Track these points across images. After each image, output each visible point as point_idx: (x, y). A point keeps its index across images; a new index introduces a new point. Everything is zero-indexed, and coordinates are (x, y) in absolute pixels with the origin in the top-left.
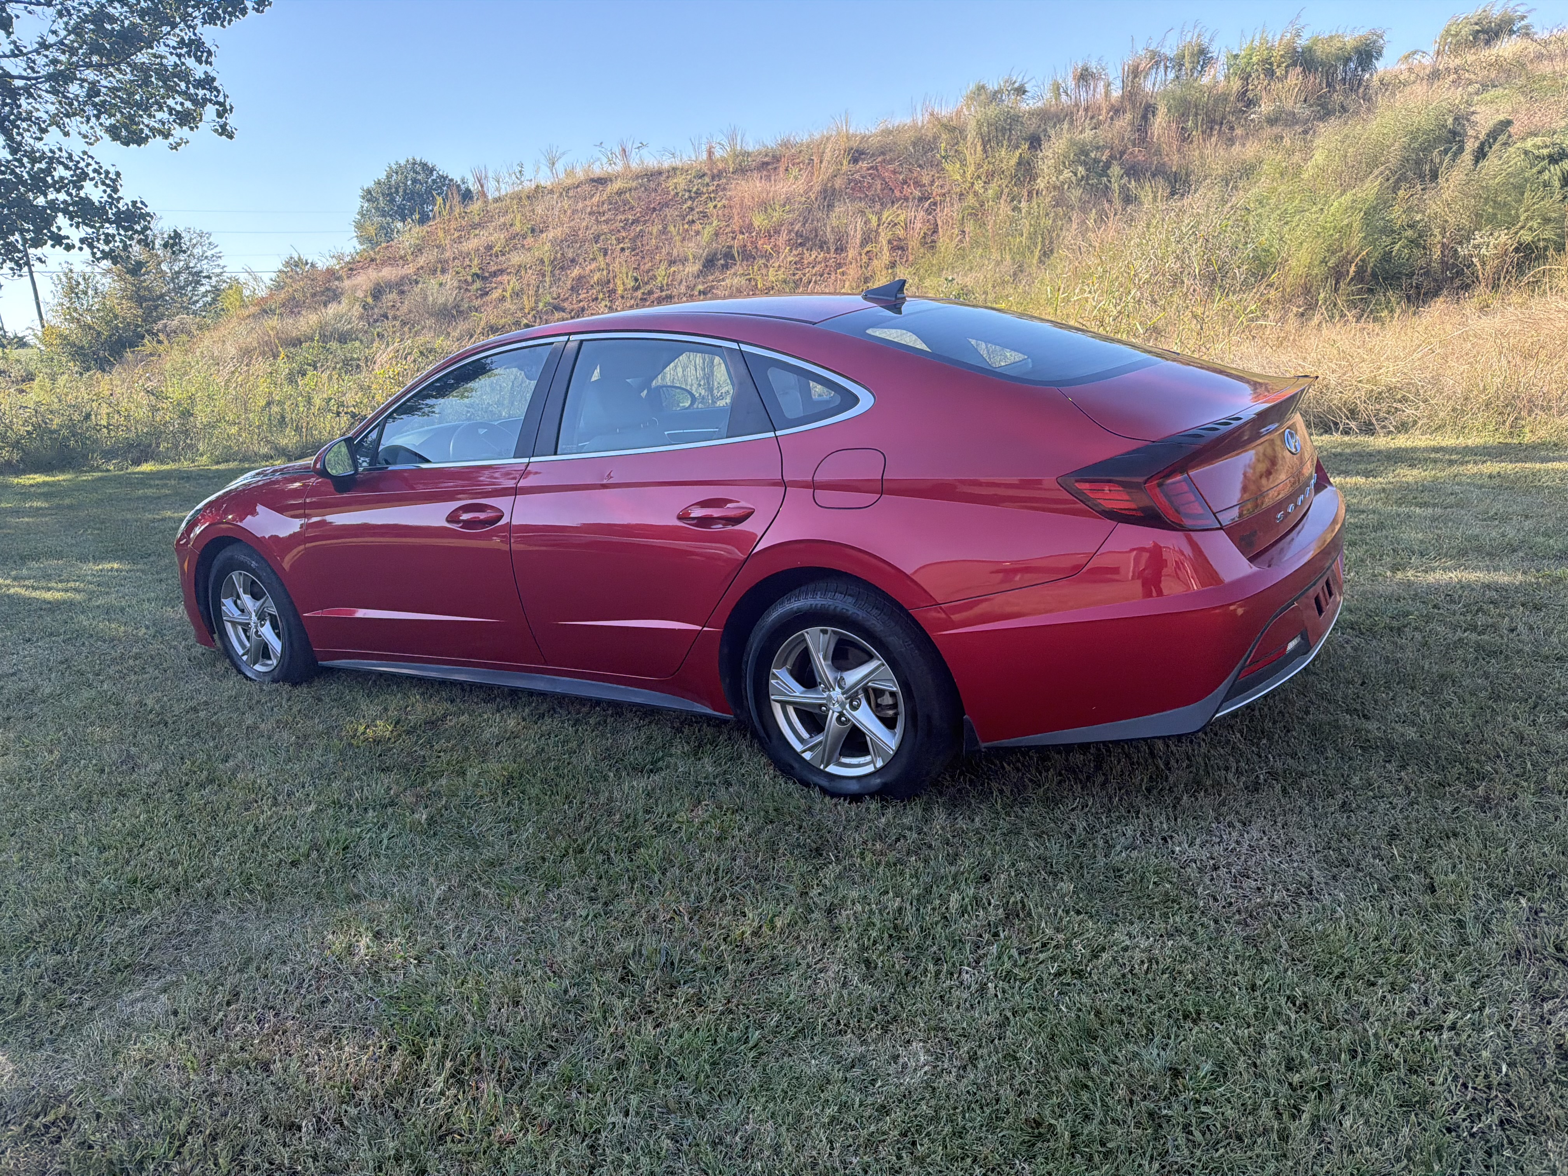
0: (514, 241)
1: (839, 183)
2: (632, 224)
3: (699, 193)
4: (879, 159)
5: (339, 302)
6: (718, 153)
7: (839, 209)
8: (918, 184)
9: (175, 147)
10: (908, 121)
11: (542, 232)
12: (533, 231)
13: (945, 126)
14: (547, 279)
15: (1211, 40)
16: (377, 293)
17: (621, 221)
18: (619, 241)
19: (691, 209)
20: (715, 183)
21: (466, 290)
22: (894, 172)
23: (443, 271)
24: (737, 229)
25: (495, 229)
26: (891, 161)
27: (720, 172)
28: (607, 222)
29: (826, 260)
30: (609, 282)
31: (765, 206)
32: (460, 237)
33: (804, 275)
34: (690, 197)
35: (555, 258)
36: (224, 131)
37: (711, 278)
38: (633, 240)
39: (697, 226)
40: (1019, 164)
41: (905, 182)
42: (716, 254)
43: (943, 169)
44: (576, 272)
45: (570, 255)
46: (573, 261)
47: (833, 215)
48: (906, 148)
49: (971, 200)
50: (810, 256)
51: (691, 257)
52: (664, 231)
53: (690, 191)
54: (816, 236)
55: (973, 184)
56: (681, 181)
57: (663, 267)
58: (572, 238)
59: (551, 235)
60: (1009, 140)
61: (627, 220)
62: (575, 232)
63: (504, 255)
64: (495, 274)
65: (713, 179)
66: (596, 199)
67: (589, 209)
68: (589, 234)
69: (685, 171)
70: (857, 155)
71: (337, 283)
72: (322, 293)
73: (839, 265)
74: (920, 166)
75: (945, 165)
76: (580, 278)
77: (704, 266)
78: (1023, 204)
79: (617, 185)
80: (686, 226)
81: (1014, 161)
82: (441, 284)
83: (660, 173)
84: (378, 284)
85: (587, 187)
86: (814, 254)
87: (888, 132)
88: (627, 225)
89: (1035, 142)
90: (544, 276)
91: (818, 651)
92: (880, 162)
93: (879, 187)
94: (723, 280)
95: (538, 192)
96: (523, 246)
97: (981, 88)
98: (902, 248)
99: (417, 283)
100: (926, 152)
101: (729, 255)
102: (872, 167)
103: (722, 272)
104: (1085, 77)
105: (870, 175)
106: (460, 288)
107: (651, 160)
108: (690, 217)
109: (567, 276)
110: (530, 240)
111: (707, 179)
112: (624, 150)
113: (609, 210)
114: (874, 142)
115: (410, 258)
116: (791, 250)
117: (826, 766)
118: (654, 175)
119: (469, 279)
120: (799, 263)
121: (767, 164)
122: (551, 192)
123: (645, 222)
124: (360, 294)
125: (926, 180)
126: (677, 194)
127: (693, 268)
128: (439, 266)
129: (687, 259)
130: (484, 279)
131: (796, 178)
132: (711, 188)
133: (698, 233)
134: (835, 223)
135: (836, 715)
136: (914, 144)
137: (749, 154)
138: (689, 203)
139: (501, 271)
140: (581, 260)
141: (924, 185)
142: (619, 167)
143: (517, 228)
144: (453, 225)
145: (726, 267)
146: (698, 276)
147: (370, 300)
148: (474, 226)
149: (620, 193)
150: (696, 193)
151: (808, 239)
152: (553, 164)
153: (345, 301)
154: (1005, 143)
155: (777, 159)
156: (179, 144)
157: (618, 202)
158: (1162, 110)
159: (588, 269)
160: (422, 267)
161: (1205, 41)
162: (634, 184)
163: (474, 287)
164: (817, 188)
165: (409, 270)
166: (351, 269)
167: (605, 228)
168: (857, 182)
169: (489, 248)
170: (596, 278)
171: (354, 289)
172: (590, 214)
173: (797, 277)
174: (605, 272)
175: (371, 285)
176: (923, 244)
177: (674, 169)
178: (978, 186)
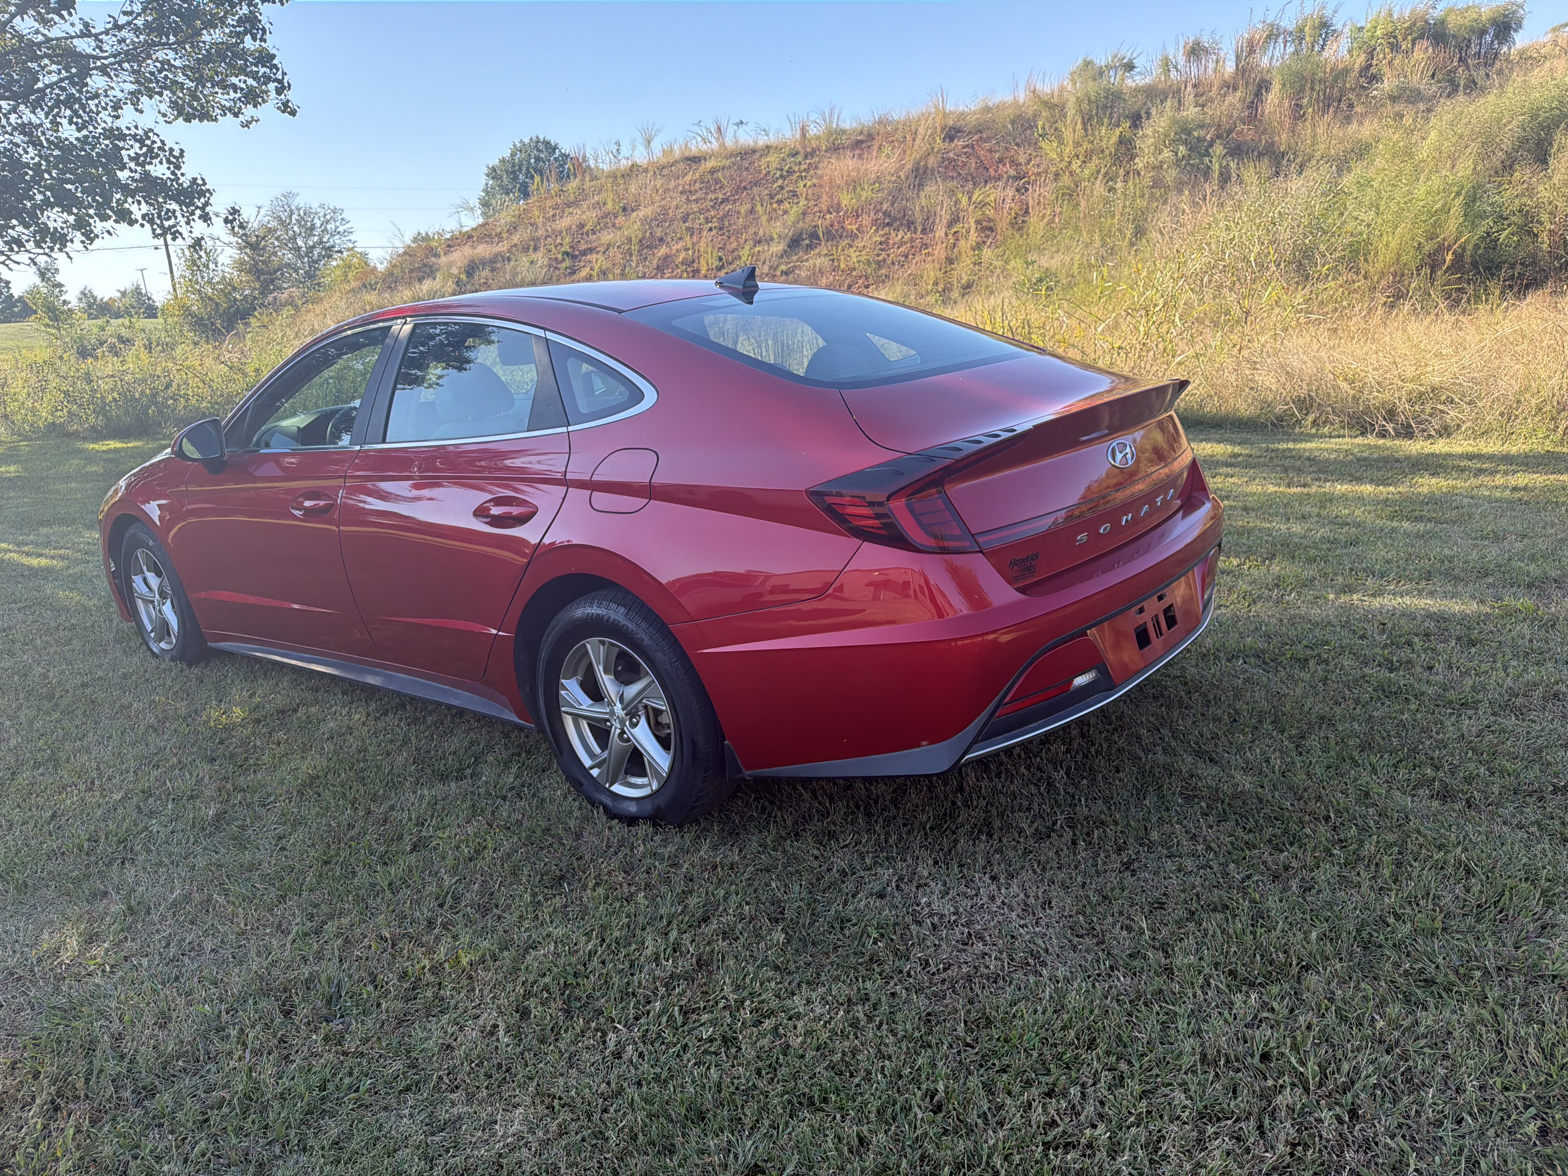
0: (606, 220)
1: (932, 161)
2: (721, 203)
3: (790, 172)
4: (976, 137)
5: (434, 279)
6: (813, 131)
7: (930, 188)
8: (1014, 163)
9: (246, 125)
10: (1009, 98)
11: (633, 210)
12: (624, 209)
13: (1045, 103)
14: (634, 258)
15: (1335, 12)
16: (471, 269)
17: (711, 200)
18: (707, 221)
19: (781, 188)
20: (808, 161)
21: (556, 268)
22: (990, 151)
23: (536, 249)
24: (824, 208)
25: (588, 208)
26: (989, 139)
27: (814, 151)
28: (697, 201)
29: (912, 240)
30: (693, 261)
31: (854, 184)
32: (554, 215)
33: (889, 255)
34: (781, 176)
35: (644, 238)
36: (286, 108)
37: (795, 258)
38: (721, 219)
39: (786, 206)
40: (1120, 142)
41: (1001, 160)
42: (801, 234)
43: (1041, 148)
44: (662, 251)
45: (658, 234)
46: (661, 240)
47: (922, 194)
48: (1004, 126)
49: (1066, 180)
50: (897, 237)
51: (775, 236)
52: (752, 211)
53: (782, 170)
54: (904, 216)
55: (1070, 163)
56: (773, 159)
57: (747, 248)
58: (662, 217)
59: (641, 214)
60: (1111, 117)
61: (716, 199)
62: (665, 211)
63: (594, 233)
64: (584, 253)
65: (806, 157)
66: (688, 178)
67: (681, 188)
68: (679, 213)
69: (778, 149)
70: (952, 134)
71: (433, 259)
72: (419, 269)
73: (926, 246)
74: (1017, 145)
75: (1043, 144)
76: (666, 257)
77: (789, 246)
78: (1119, 185)
79: (710, 164)
80: (775, 206)
81: (1114, 139)
82: (532, 262)
83: (754, 151)
84: (472, 261)
85: (681, 166)
86: (901, 234)
87: (987, 109)
88: (717, 204)
89: (1136, 120)
90: (631, 255)
91: (598, 663)
92: (977, 141)
93: (973, 165)
94: (807, 260)
95: (634, 170)
96: (614, 225)
97: (1088, 64)
98: (991, 229)
99: (509, 259)
100: (1025, 130)
101: (814, 235)
102: (967, 146)
103: (806, 253)
104: (1196, 51)
105: (966, 153)
106: (550, 266)
107: (746, 138)
108: (779, 197)
109: (653, 254)
110: (620, 220)
111: (800, 158)
112: (719, 129)
113: (701, 189)
114: (972, 120)
115: (504, 235)
116: (877, 230)
117: (611, 785)
118: (747, 154)
119: (560, 256)
120: (884, 244)
121: (861, 142)
122: (646, 170)
123: (735, 201)
124: (454, 271)
125: (1022, 159)
126: (769, 172)
127: (777, 248)
128: (532, 243)
129: (772, 239)
130: (574, 257)
131: (888, 156)
132: (803, 167)
133: (786, 212)
134: (924, 202)
135: (618, 731)
136: (1013, 122)
137: (844, 132)
138: (780, 181)
139: (591, 250)
140: (669, 239)
141: (1020, 164)
142: (715, 145)
143: (610, 206)
144: (549, 203)
145: (810, 247)
146: (782, 256)
147: (463, 277)
148: (569, 205)
149: (713, 172)
150: (788, 171)
151: (895, 219)
152: (649, 142)
153: (439, 276)
154: (1106, 120)
155: (871, 137)
156: (251, 122)
157: (711, 181)
158: (1276, 87)
159: (674, 248)
160: (516, 245)
161: (1328, 13)
162: (727, 163)
163: (564, 265)
164: (909, 166)
165: (503, 247)
166: (449, 246)
167: (695, 207)
168: (951, 160)
169: (581, 226)
170: (681, 258)
171: (450, 265)
172: (681, 193)
173: (881, 258)
174: (690, 252)
175: (466, 262)
176: (1012, 225)
177: (768, 147)
178: (1075, 165)
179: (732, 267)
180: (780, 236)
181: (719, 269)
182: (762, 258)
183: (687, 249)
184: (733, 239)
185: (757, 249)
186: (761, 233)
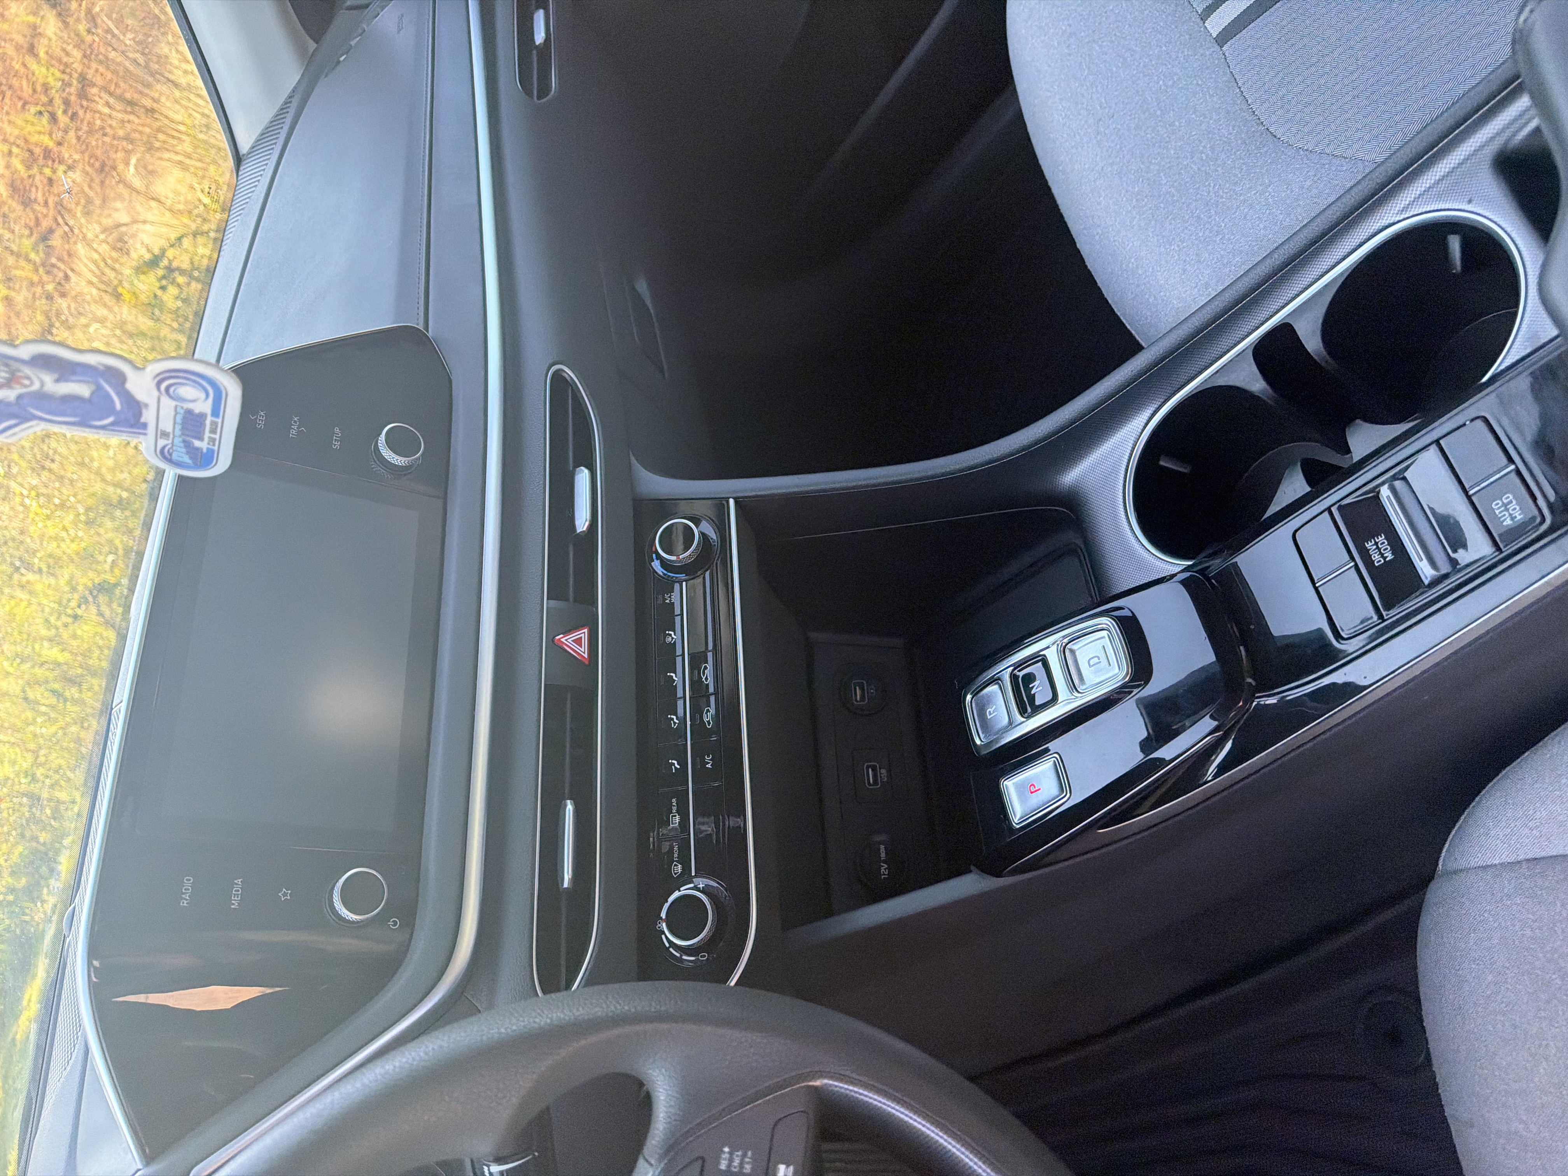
179: (58, 102)
180: (35, 14)
181: (53, 118)
182: (58, 52)
183: (10, 153)
184: (15, 82)
185: (42, 54)
186: (19, 38)
